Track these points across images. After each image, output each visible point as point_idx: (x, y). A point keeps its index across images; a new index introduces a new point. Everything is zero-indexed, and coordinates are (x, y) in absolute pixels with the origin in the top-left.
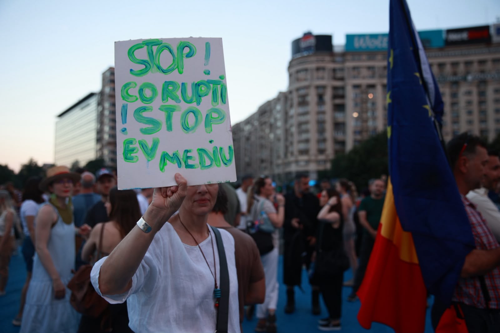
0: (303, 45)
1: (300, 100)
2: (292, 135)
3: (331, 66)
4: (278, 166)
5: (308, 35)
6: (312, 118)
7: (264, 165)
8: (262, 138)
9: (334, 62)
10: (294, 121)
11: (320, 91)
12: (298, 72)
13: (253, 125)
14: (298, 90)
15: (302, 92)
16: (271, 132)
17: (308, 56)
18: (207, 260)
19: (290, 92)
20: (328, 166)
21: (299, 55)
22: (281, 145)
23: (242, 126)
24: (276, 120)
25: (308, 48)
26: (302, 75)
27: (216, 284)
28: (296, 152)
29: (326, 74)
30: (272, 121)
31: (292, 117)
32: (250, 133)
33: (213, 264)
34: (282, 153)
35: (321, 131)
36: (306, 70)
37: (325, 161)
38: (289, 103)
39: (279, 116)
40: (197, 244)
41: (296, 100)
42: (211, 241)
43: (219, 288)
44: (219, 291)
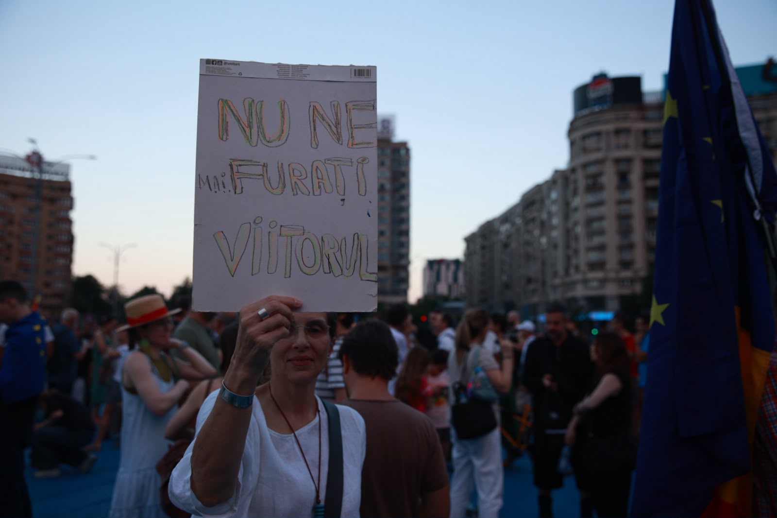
0: (592, 94)
1: (590, 182)
2: (576, 238)
3: (641, 125)
4: (555, 287)
5: (600, 79)
6: (609, 211)
7: (532, 286)
8: (528, 243)
9: (644, 119)
10: (580, 216)
11: (623, 167)
12: (585, 137)
13: (513, 224)
14: (585, 166)
15: (593, 170)
16: (542, 234)
17: (601, 112)
18: (306, 457)
19: (572, 170)
20: (638, 288)
21: (585, 112)
22: (560, 254)
23: (497, 225)
24: (550, 215)
25: (600, 100)
26: (591, 143)
27: (318, 496)
28: (583, 267)
29: (632, 140)
30: (544, 216)
31: (576, 210)
32: (509, 236)
33: (317, 463)
34: (560, 268)
35: (625, 231)
36: (598, 134)
37: (632, 281)
38: (571, 187)
39: (554, 209)
40: (292, 431)
41: (582, 183)
42: (318, 426)
43: (322, 503)
44: (321, 508)
